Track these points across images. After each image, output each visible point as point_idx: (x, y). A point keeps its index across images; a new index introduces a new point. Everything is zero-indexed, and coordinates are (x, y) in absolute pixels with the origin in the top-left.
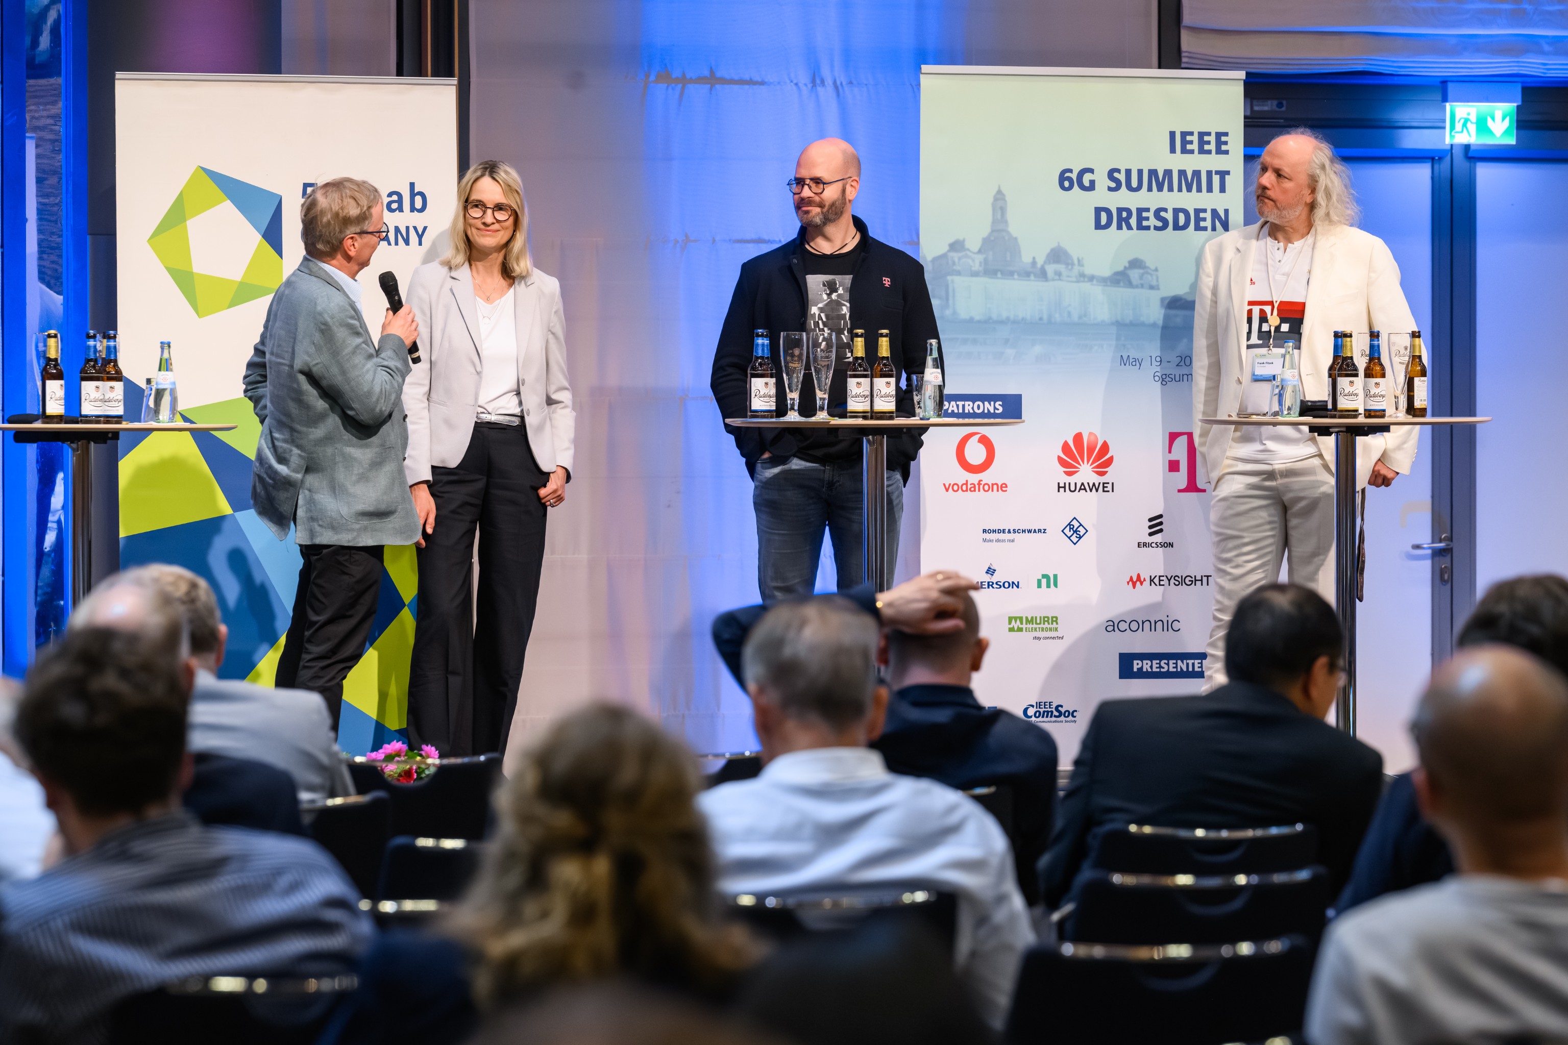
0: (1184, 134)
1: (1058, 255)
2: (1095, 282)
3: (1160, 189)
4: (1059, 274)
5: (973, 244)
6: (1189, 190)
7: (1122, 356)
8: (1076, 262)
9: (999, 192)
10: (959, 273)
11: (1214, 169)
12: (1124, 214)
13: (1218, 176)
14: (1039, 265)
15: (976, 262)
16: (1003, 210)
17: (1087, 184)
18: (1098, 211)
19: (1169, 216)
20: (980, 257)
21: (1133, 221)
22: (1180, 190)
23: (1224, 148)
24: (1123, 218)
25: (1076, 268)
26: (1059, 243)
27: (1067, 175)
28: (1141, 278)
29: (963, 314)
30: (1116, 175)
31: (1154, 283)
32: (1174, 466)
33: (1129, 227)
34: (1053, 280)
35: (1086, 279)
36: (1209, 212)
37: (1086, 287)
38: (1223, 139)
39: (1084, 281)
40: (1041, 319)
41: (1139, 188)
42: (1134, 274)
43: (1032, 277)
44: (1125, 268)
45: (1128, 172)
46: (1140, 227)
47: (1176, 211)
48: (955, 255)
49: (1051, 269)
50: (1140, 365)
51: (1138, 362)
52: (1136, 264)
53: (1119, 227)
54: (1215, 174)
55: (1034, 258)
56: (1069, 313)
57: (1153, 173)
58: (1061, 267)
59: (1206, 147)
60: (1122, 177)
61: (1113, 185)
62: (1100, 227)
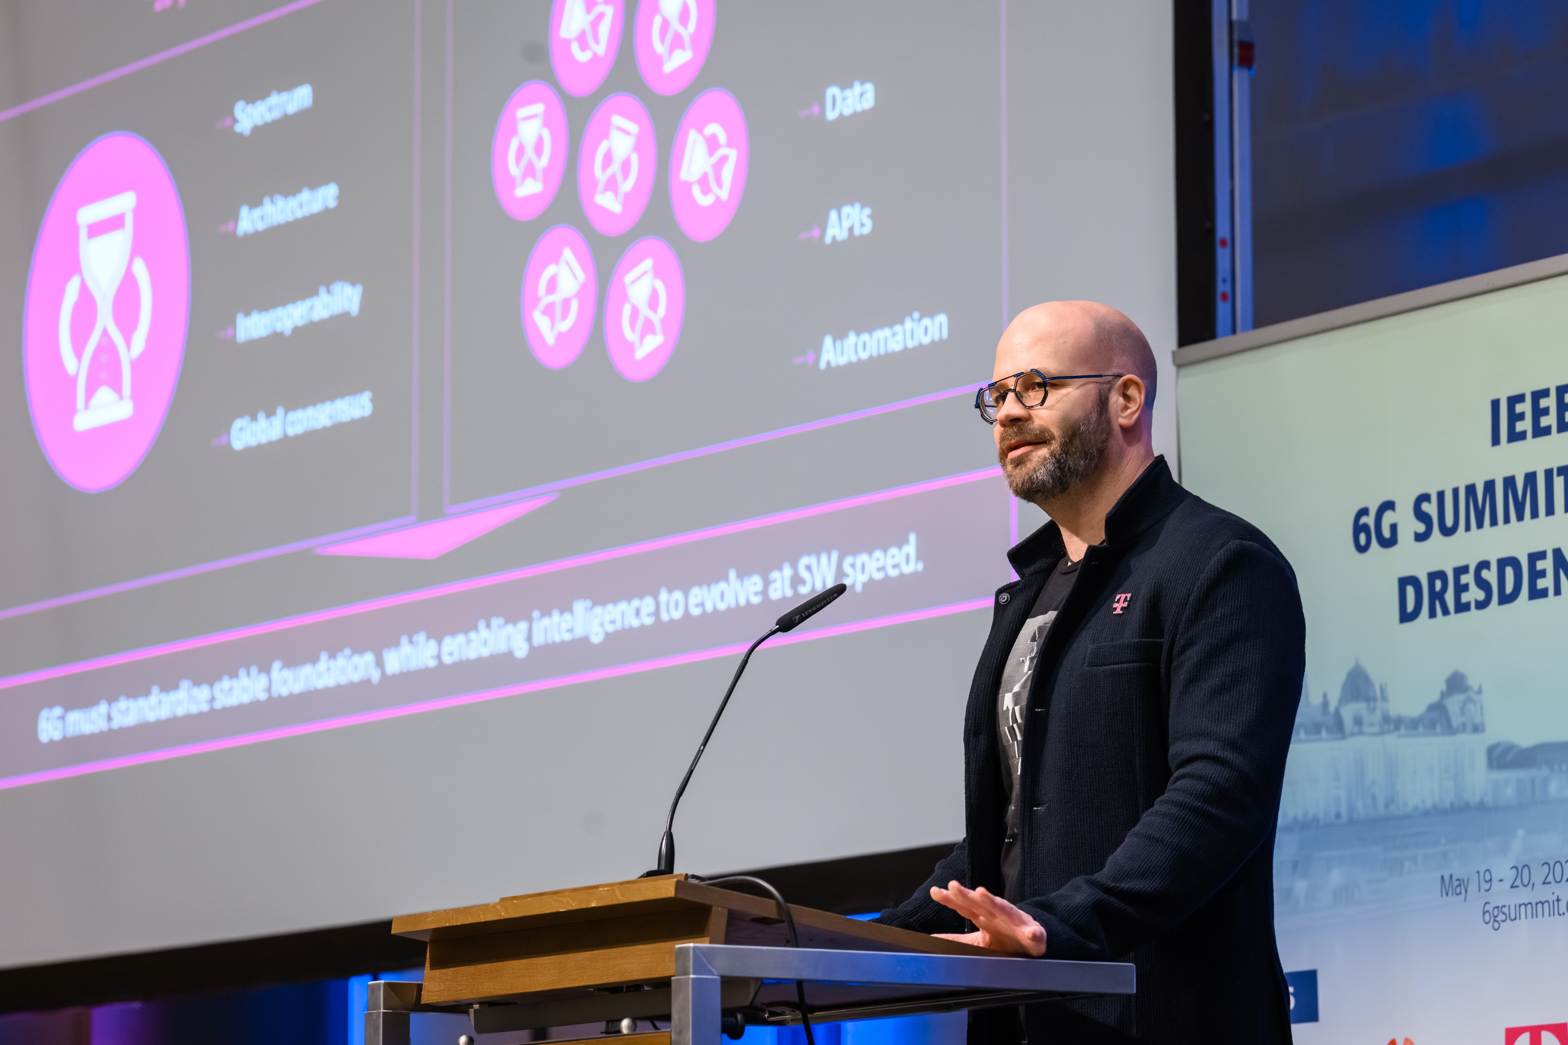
2: (1402, 731)
3: (1480, 525)
4: (1358, 721)
7: (1442, 877)
8: (1378, 692)
11: (1555, 465)
12: (1438, 585)
13: (1562, 478)
17: (1386, 533)
19: (1490, 576)
21: (1450, 598)
22: (1507, 520)
25: (1379, 704)
26: (1357, 660)
27: (1364, 520)
28: (1462, 710)
30: (1425, 507)
31: (1478, 720)
34: (1353, 734)
35: (1392, 727)
36: (1550, 555)
37: (1391, 739)
39: (1389, 732)
40: (1338, 815)
42: (1454, 704)
43: (1324, 734)
44: (1444, 695)
45: (1441, 495)
46: (1462, 608)
49: (1348, 713)
50: (1466, 891)
53: (1432, 614)
54: (1559, 475)
55: (1325, 696)
56: (1374, 797)
57: (1471, 490)
58: (1359, 707)
59: (1544, 421)
60: (1430, 508)
61: (1421, 528)
62: (1406, 617)
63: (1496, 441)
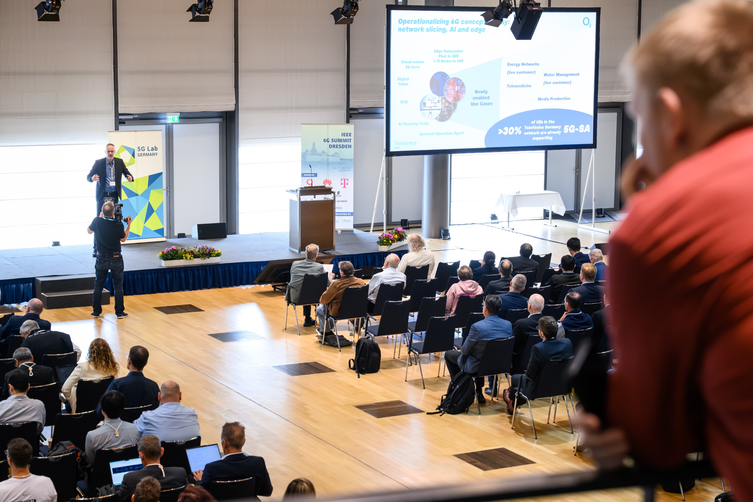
0: (344, 133)
1: (323, 152)
5: (310, 150)
6: (345, 142)
9: (314, 142)
14: (320, 153)
15: (310, 154)
16: (314, 146)
18: (330, 145)
24: (334, 146)
32: (342, 184)
41: (337, 141)
47: (342, 145)
51: (336, 168)
52: (336, 153)
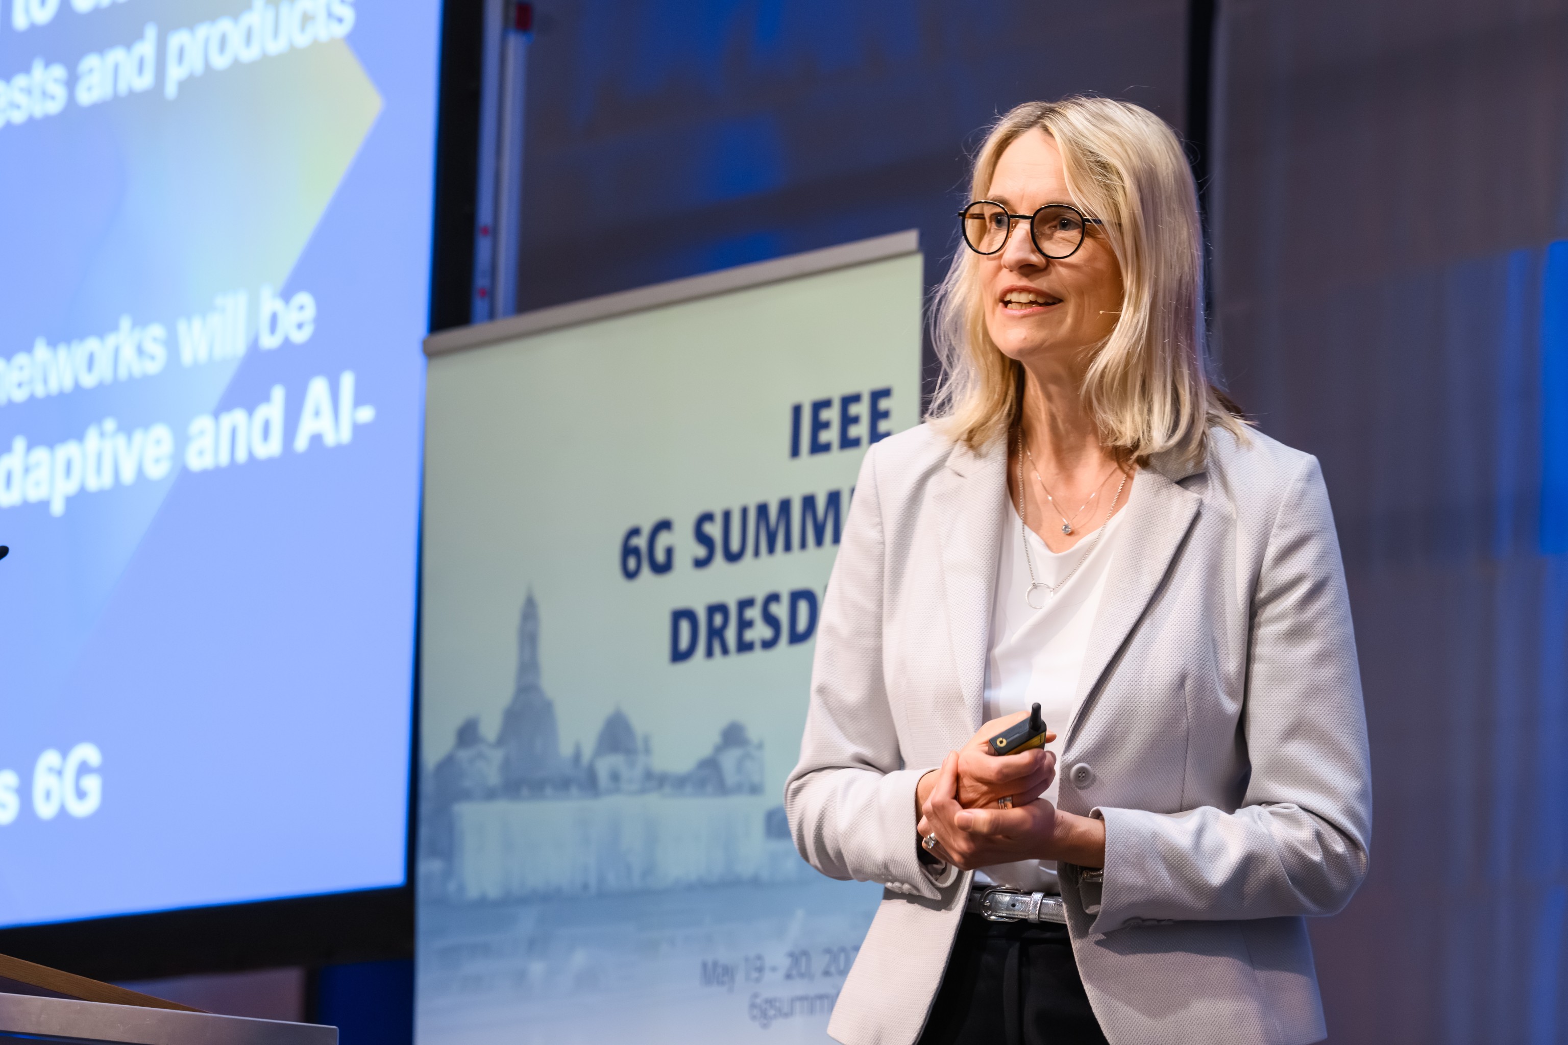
2: (667, 790)
3: (771, 549)
4: (615, 777)
7: (704, 963)
8: (640, 744)
10: (466, 795)
17: (660, 557)
19: (781, 611)
20: (497, 756)
21: (731, 635)
22: (803, 545)
23: (883, 426)
25: (641, 757)
26: (618, 705)
27: (635, 541)
28: (739, 767)
29: (473, 892)
30: (708, 527)
31: (756, 779)
33: (725, 651)
34: (608, 792)
35: (654, 785)
37: (653, 800)
38: (883, 404)
39: (651, 790)
40: (585, 887)
42: (729, 761)
44: (716, 749)
45: (727, 516)
46: (744, 646)
48: (464, 755)
49: (603, 767)
50: (732, 980)
53: (710, 653)
55: (578, 746)
56: (629, 867)
57: (763, 510)
58: (617, 760)
59: (854, 431)
60: (714, 530)
62: (679, 656)
63: (795, 451)
